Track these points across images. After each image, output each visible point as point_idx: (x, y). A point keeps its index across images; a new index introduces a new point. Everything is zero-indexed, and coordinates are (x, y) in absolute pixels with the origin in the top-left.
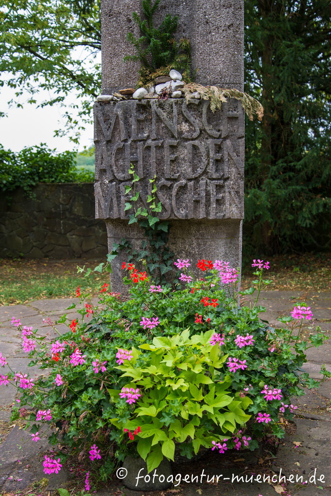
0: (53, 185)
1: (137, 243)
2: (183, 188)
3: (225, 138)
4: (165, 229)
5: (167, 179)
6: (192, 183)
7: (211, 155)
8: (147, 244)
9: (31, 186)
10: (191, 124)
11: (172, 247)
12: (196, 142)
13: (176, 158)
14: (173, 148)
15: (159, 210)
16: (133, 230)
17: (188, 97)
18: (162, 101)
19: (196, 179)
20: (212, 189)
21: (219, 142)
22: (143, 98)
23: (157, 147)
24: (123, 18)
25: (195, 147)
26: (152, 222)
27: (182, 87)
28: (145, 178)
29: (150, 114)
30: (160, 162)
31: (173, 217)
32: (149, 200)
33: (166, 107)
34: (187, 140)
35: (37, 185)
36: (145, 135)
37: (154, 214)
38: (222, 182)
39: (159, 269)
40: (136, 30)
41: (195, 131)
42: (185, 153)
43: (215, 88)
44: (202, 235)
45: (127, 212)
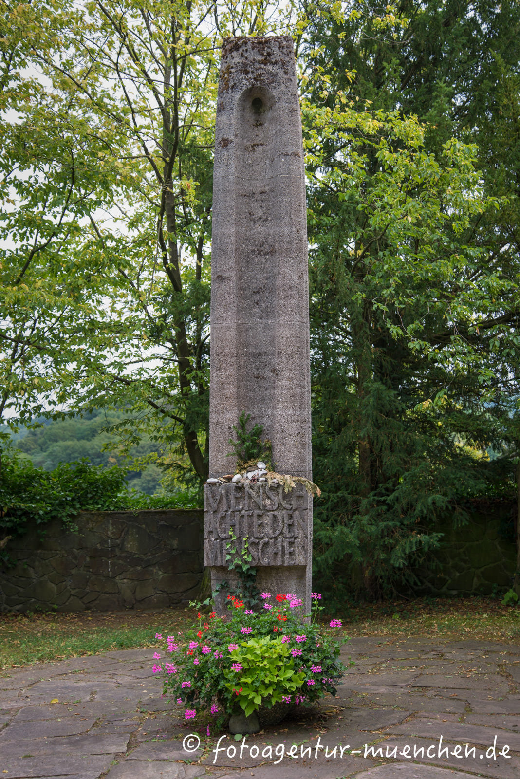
0: (100, 514)
1: (233, 584)
2: (266, 544)
3: (295, 510)
4: (254, 573)
5: (256, 538)
6: (272, 540)
7: (286, 521)
8: (240, 584)
9: (72, 516)
10: (272, 500)
11: (259, 586)
12: (275, 513)
13: (262, 523)
14: (259, 516)
15: (250, 559)
16: (230, 574)
17: (270, 482)
18: (252, 484)
19: (276, 538)
20: (286, 544)
21: (290, 512)
22: (239, 482)
23: (249, 516)
24: (225, 427)
25: (274, 516)
26: (245, 568)
27: (266, 474)
28: (240, 537)
29: (244, 493)
30: (250, 526)
31: (259, 564)
32: (243, 553)
33: (255, 488)
34: (269, 511)
35: (79, 514)
36: (241, 507)
37: (246, 563)
38: (293, 540)
39: (249, 602)
40: (234, 435)
41: (274, 505)
42: (267, 519)
43: (287, 477)
44: (280, 577)
45: (227, 561)
